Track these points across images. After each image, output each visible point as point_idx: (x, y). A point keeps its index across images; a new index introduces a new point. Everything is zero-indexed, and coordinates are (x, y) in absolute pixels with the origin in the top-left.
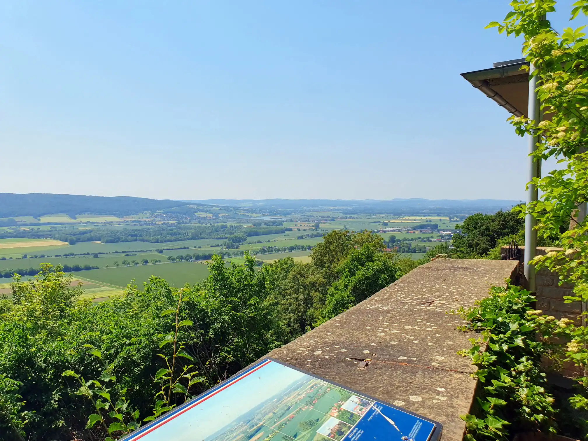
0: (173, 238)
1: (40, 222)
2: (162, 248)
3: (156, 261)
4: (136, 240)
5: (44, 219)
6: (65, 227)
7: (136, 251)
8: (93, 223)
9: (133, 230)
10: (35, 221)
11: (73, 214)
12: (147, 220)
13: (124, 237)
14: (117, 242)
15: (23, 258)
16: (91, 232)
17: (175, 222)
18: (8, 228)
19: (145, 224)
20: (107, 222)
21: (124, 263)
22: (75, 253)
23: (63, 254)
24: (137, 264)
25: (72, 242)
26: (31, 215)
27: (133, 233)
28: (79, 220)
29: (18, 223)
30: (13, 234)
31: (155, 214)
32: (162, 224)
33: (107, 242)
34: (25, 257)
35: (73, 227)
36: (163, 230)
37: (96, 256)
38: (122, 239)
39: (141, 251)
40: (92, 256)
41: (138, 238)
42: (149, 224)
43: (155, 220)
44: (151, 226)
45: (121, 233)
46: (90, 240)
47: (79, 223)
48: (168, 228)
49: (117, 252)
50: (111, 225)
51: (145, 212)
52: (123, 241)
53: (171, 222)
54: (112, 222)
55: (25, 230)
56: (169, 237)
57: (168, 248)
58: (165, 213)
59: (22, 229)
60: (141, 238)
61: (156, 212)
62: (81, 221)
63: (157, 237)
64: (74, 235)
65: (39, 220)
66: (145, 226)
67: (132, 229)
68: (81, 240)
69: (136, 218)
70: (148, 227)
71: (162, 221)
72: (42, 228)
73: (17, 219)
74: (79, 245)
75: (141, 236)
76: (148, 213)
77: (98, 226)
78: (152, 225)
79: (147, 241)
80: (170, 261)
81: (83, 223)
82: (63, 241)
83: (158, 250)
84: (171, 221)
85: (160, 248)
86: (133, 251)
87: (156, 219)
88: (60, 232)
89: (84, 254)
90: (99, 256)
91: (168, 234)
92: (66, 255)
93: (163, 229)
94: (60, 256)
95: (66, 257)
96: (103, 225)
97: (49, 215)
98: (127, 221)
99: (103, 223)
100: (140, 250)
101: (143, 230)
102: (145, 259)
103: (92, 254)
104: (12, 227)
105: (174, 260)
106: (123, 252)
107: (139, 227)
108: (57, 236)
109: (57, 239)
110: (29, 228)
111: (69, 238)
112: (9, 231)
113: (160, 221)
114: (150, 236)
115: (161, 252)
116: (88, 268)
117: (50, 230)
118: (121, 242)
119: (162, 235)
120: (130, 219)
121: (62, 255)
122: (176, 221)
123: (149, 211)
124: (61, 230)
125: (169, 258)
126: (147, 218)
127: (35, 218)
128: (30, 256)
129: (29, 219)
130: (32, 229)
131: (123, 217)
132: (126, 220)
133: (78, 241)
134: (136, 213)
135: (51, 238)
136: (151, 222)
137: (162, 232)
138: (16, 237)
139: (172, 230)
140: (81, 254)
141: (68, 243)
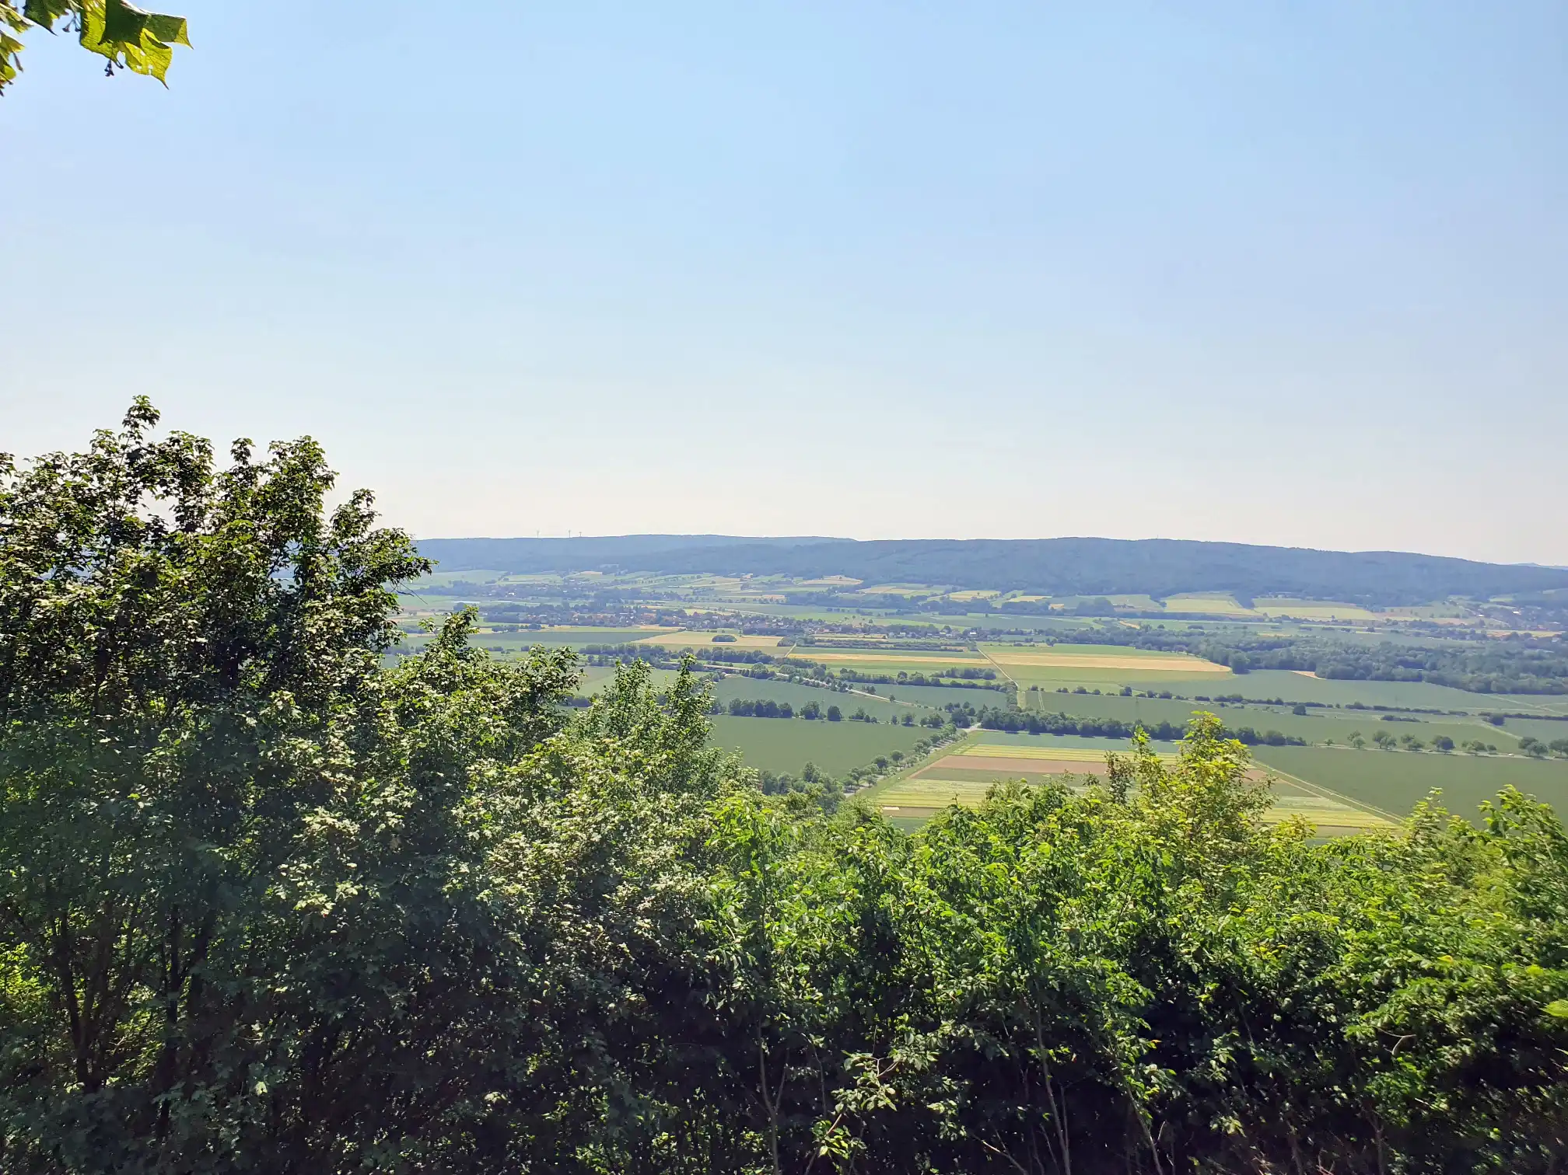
0: (1543, 682)
1: (1166, 610)
2: (1503, 711)
3: (1481, 748)
4: (1419, 679)
5: (1175, 604)
6: (1225, 628)
7: (1417, 711)
8: (1297, 621)
9: (1410, 649)
10: (1153, 607)
11: (1246, 594)
12: (1457, 622)
13: (1382, 666)
14: (1362, 678)
15: (1122, 695)
16: (1291, 643)
17: (1551, 634)
18: (1095, 621)
19: (1451, 634)
20: (1336, 622)
21: (1378, 739)
22: (1244, 697)
23: (1216, 696)
24: (1417, 747)
25: (1240, 668)
26: (1145, 592)
27: (1411, 659)
28: (1259, 611)
29: (1116, 609)
30: (1103, 634)
31: (1486, 606)
32: (1508, 638)
33: (1333, 676)
34: (1127, 692)
35: (1245, 628)
36: (1510, 656)
37: (1300, 710)
38: (1375, 673)
39: (1431, 711)
40: (1292, 708)
41: (1424, 672)
42: (1462, 636)
43: (1482, 623)
44: (1468, 642)
45: (1375, 654)
46: (1287, 665)
47: (1261, 620)
48: (1527, 652)
49: (1359, 707)
50: (1348, 630)
51: (1453, 598)
52: (1378, 678)
53: (1536, 634)
54: (1350, 623)
55: (1130, 628)
56: (1525, 680)
57: (1524, 712)
58: (1517, 604)
59: (1125, 624)
60: (1434, 673)
61: (1488, 602)
62: (1265, 614)
63: (1485, 676)
64: (1245, 650)
65: (1164, 605)
66: (1450, 640)
67: (1407, 645)
68: (1263, 664)
69: (1423, 614)
70: (1459, 642)
71: (1507, 628)
72: (1169, 625)
73: (1115, 600)
74: (1256, 676)
75: (1434, 667)
76: (1462, 602)
77: (1310, 629)
78: (1472, 638)
79: (1455, 684)
80: (1526, 751)
81: (1271, 621)
82: (1216, 662)
83: (1488, 714)
84: (1538, 629)
85: (1494, 710)
86: (1408, 710)
87: (1487, 621)
88: (1212, 639)
89: (1269, 702)
90: (1307, 712)
91: (1526, 670)
92: (1222, 700)
93: (1508, 653)
94: (1207, 699)
95: (1223, 705)
96: (1324, 629)
97: (1185, 595)
98: (1395, 623)
99: (1324, 623)
100: (1429, 708)
101: (1442, 652)
102: (1444, 736)
103: (1289, 704)
104: (1103, 619)
105: (1540, 750)
106: (1377, 708)
107: (1431, 642)
108: (1203, 647)
109: (1204, 656)
110: (1140, 624)
111: (1233, 656)
112: (1097, 627)
113: (1500, 628)
114: (1464, 671)
115: (1498, 721)
116: (1276, 741)
117: (1188, 631)
118: (1372, 679)
119: (1502, 671)
120: (1404, 616)
121: (1212, 699)
122: (1553, 630)
123: (1468, 597)
124: (1214, 635)
125: (1525, 744)
126: (1457, 616)
127: (1155, 598)
128: (1139, 693)
129: (1141, 602)
130: (1147, 628)
131: (1383, 611)
132: (1393, 619)
133: (1255, 665)
134: (1425, 598)
135: (1189, 652)
136: (1468, 631)
137: (1503, 661)
138: (1111, 642)
139: (1540, 658)
140: (1260, 702)
141: (1229, 669)
